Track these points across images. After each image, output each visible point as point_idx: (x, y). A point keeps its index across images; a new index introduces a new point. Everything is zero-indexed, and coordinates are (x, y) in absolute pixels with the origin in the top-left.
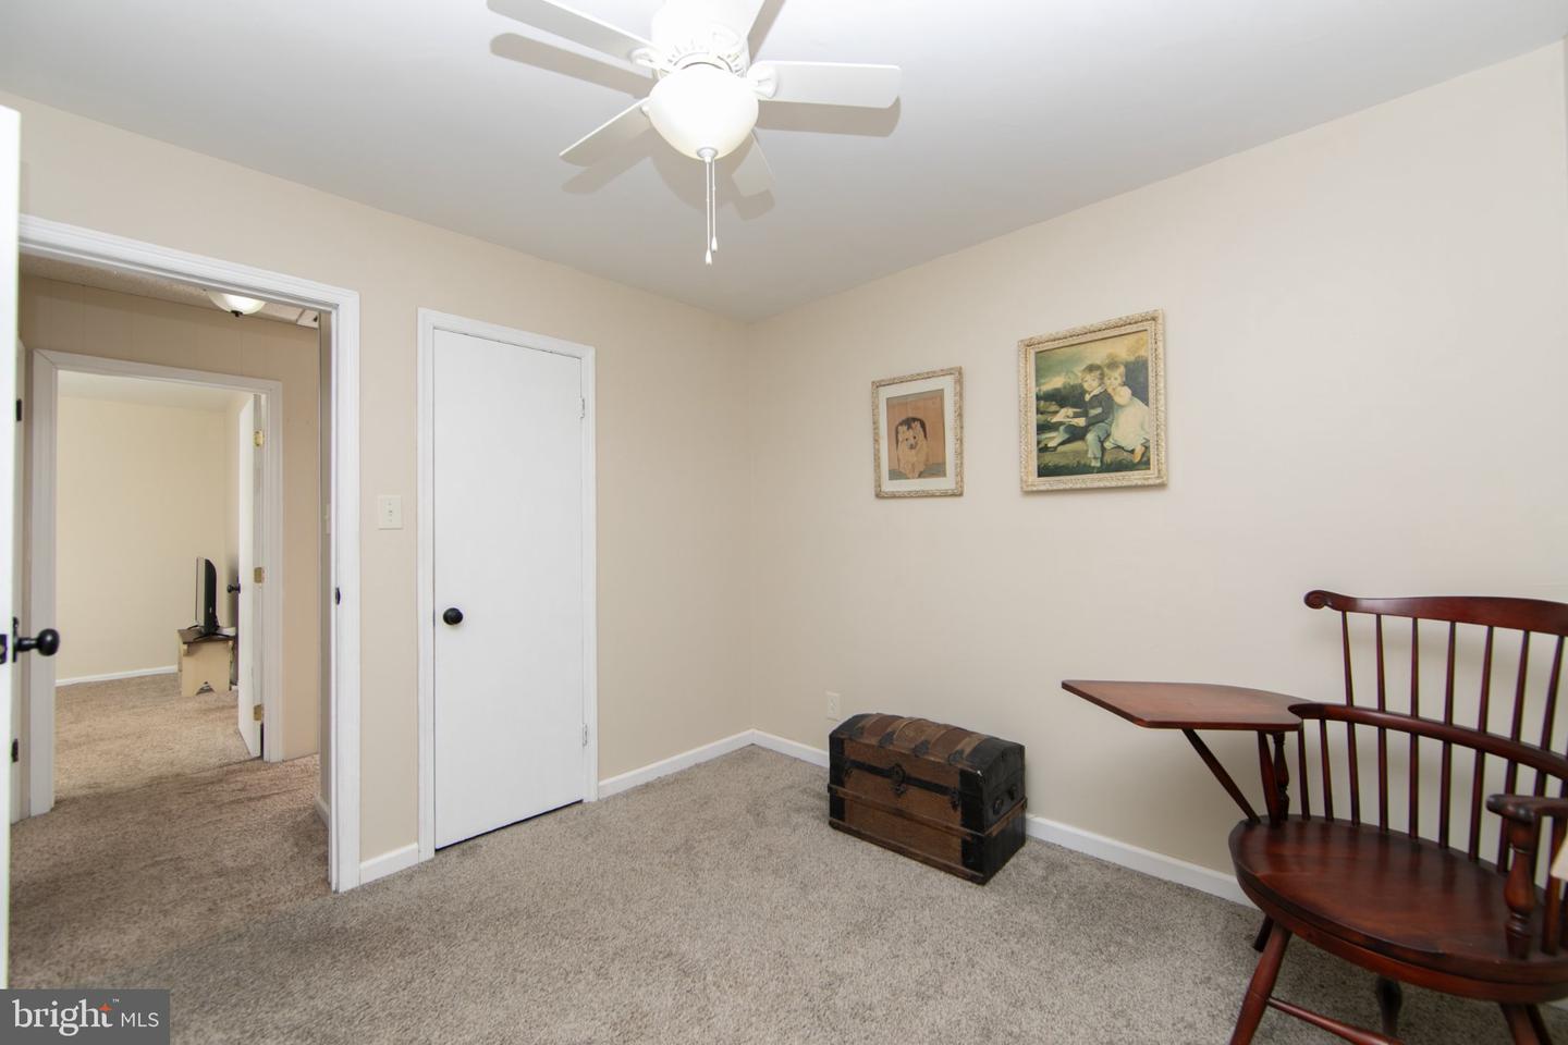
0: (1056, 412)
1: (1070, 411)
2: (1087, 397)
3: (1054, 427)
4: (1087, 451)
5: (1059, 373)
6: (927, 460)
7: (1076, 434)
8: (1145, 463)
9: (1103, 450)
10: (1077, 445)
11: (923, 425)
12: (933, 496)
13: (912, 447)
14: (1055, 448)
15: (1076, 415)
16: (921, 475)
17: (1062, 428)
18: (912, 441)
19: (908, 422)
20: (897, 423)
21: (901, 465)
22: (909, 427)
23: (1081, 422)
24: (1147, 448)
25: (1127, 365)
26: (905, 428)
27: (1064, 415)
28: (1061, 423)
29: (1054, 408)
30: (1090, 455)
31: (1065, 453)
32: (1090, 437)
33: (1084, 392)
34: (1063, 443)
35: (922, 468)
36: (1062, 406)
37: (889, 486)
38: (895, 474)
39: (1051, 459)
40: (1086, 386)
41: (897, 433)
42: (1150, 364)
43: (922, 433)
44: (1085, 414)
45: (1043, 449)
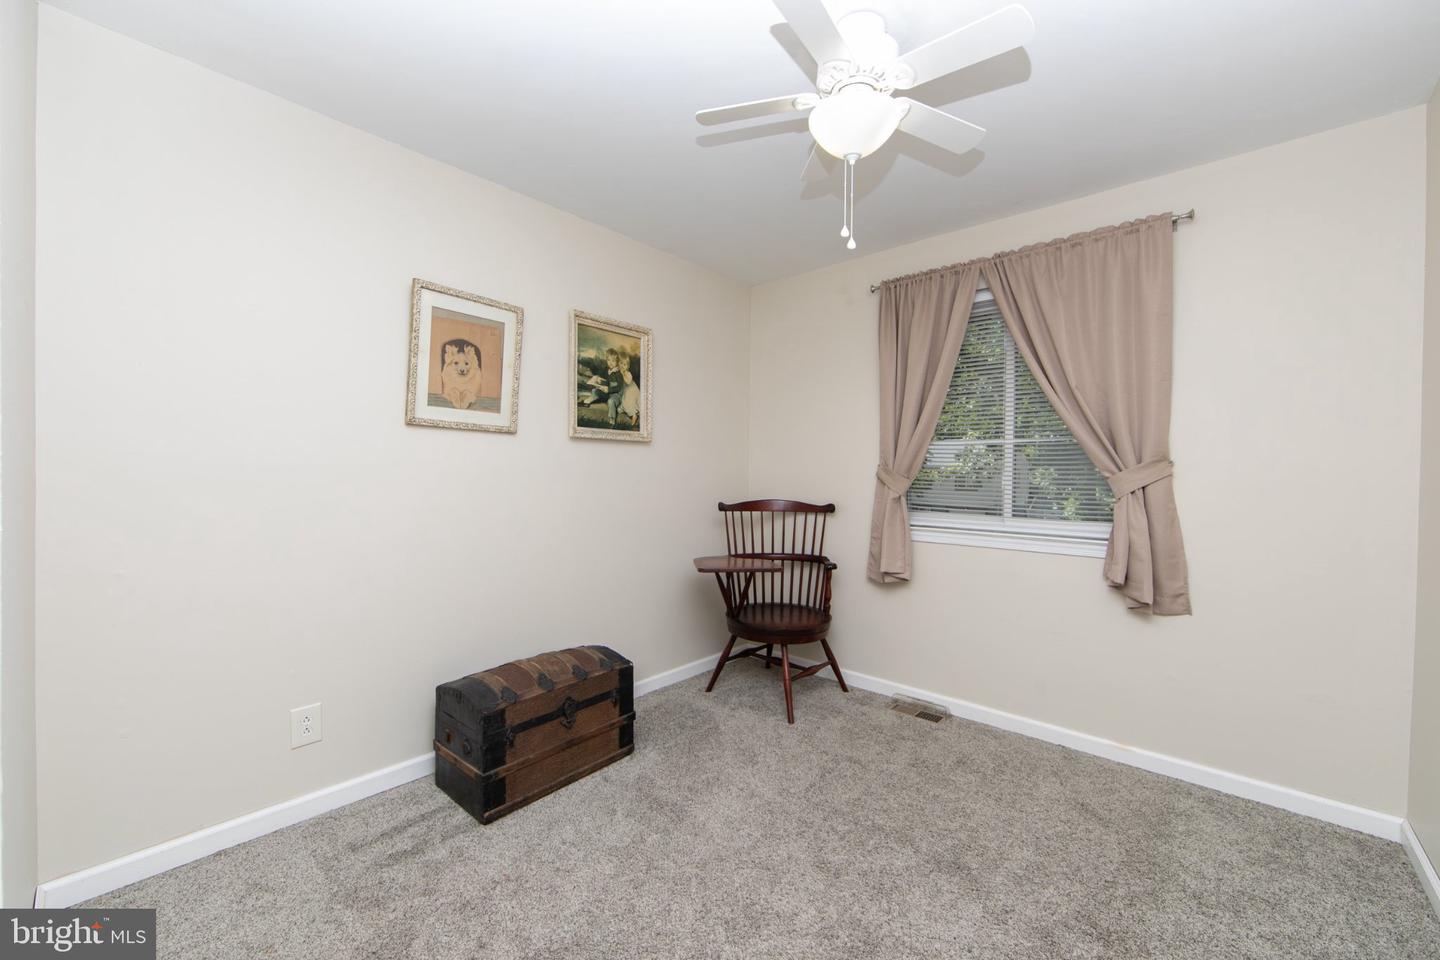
0: (590, 377)
1: (599, 379)
2: (610, 372)
3: (589, 388)
4: (607, 412)
5: (592, 347)
6: (480, 391)
7: (602, 398)
8: (637, 427)
9: (617, 412)
10: (601, 406)
11: (478, 353)
12: (486, 431)
13: (462, 373)
14: (589, 405)
15: (603, 384)
16: (470, 406)
17: (594, 390)
18: (462, 366)
19: (461, 345)
20: (448, 339)
21: (446, 392)
22: (461, 350)
23: (605, 389)
24: (638, 417)
25: (631, 358)
26: (455, 350)
27: (595, 380)
28: (593, 387)
29: (588, 373)
30: (609, 415)
31: (594, 410)
32: (610, 401)
33: (607, 368)
34: (594, 402)
35: (473, 399)
36: (595, 374)
37: (425, 412)
38: (435, 400)
39: (587, 414)
40: (609, 363)
41: (444, 351)
42: (642, 361)
43: (477, 362)
44: (607, 384)
45: (581, 404)
